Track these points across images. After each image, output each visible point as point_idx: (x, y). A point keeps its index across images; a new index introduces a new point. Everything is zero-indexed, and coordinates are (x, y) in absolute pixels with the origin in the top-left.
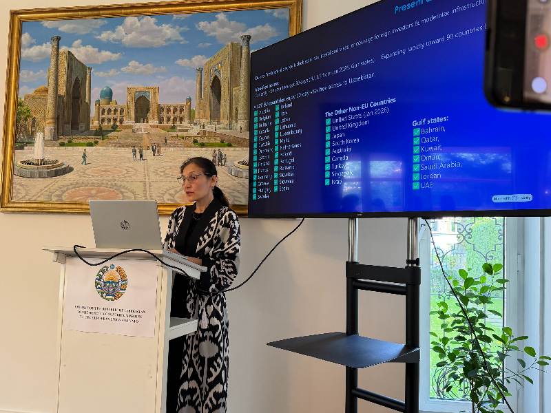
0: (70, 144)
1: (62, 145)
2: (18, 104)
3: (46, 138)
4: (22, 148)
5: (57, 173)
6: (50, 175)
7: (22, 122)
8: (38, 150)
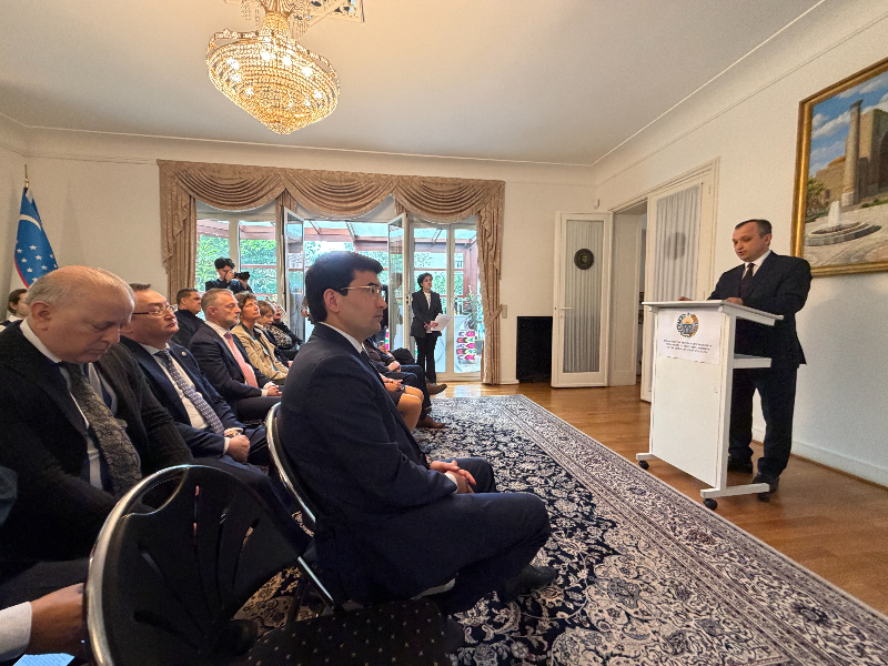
0: (877, 202)
1: (866, 206)
2: (809, 182)
3: (843, 205)
4: (813, 220)
5: (858, 236)
6: (847, 239)
7: (813, 197)
8: (833, 218)
